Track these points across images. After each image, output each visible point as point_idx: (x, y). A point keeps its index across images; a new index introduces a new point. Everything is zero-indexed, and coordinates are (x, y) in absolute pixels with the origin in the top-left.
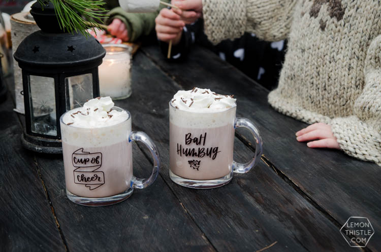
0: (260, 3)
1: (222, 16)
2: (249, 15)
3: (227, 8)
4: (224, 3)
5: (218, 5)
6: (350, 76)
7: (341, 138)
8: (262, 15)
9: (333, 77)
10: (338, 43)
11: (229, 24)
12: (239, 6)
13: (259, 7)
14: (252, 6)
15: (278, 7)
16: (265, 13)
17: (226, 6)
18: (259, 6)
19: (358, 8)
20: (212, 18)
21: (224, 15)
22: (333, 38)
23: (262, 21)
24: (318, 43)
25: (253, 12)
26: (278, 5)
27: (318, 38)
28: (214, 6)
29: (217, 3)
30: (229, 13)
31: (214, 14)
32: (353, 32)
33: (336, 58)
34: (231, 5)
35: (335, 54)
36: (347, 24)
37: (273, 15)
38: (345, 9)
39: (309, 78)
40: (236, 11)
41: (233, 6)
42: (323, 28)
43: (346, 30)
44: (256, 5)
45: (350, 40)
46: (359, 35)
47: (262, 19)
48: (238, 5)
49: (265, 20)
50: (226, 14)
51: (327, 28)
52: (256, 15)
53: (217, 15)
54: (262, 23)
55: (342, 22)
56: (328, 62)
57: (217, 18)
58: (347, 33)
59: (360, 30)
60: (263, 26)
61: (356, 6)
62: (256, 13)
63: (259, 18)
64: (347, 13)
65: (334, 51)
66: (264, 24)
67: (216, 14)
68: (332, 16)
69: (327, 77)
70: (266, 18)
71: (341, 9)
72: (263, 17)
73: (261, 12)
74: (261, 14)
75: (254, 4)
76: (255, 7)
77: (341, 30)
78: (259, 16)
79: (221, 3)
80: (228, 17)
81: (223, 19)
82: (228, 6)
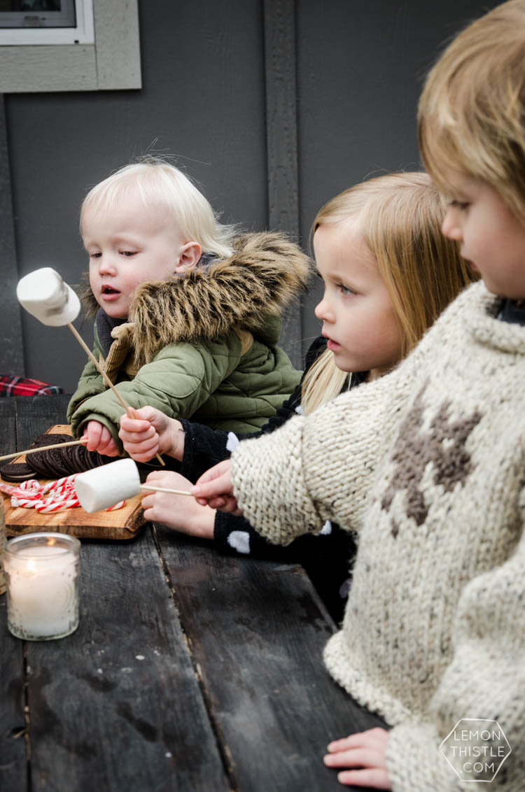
0: (326, 472)
1: (265, 502)
2: (314, 493)
3: (269, 488)
4: (264, 480)
5: (254, 484)
6: (432, 631)
7: (395, 773)
8: (331, 492)
9: (407, 627)
10: (416, 565)
11: (282, 513)
12: (290, 481)
13: (323, 479)
14: (313, 478)
15: (364, 473)
16: (336, 488)
17: (268, 484)
18: (323, 476)
19: (449, 509)
20: (249, 507)
21: (267, 499)
22: (409, 555)
23: (334, 501)
24: (387, 559)
25: (317, 489)
26: (365, 470)
27: (387, 550)
28: (249, 486)
29: (253, 481)
30: (275, 496)
31: (250, 500)
32: (440, 550)
33: (412, 592)
34: (277, 482)
35: (409, 585)
36: (432, 535)
37: (354, 489)
38: (429, 506)
39: (375, 621)
40: (286, 491)
41: (280, 483)
42: (395, 533)
43: (429, 544)
44: (319, 476)
45: (434, 563)
46: (448, 558)
47: (334, 498)
48: (287, 481)
49: (339, 499)
50: (270, 498)
51: (402, 536)
52: (323, 493)
53: (256, 500)
54: (335, 504)
55: (424, 528)
56: (400, 598)
57: (257, 507)
58: (431, 551)
59: (451, 548)
60: (340, 509)
61: (447, 505)
62: (321, 490)
63: (329, 497)
64: (432, 514)
65: (408, 580)
66: (340, 506)
67: (253, 500)
68: (410, 515)
69: (399, 625)
70: (339, 495)
71: (422, 506)
72: (334, 494)
73: (328, 487)
74: (329, 489)
75: (316, 473)
76: (318, 479)
77: (422, 544)
78: (328, 493)
79: (259, 480)
80: (275, 502)
81: (269, 506)
82: (271, 483)
